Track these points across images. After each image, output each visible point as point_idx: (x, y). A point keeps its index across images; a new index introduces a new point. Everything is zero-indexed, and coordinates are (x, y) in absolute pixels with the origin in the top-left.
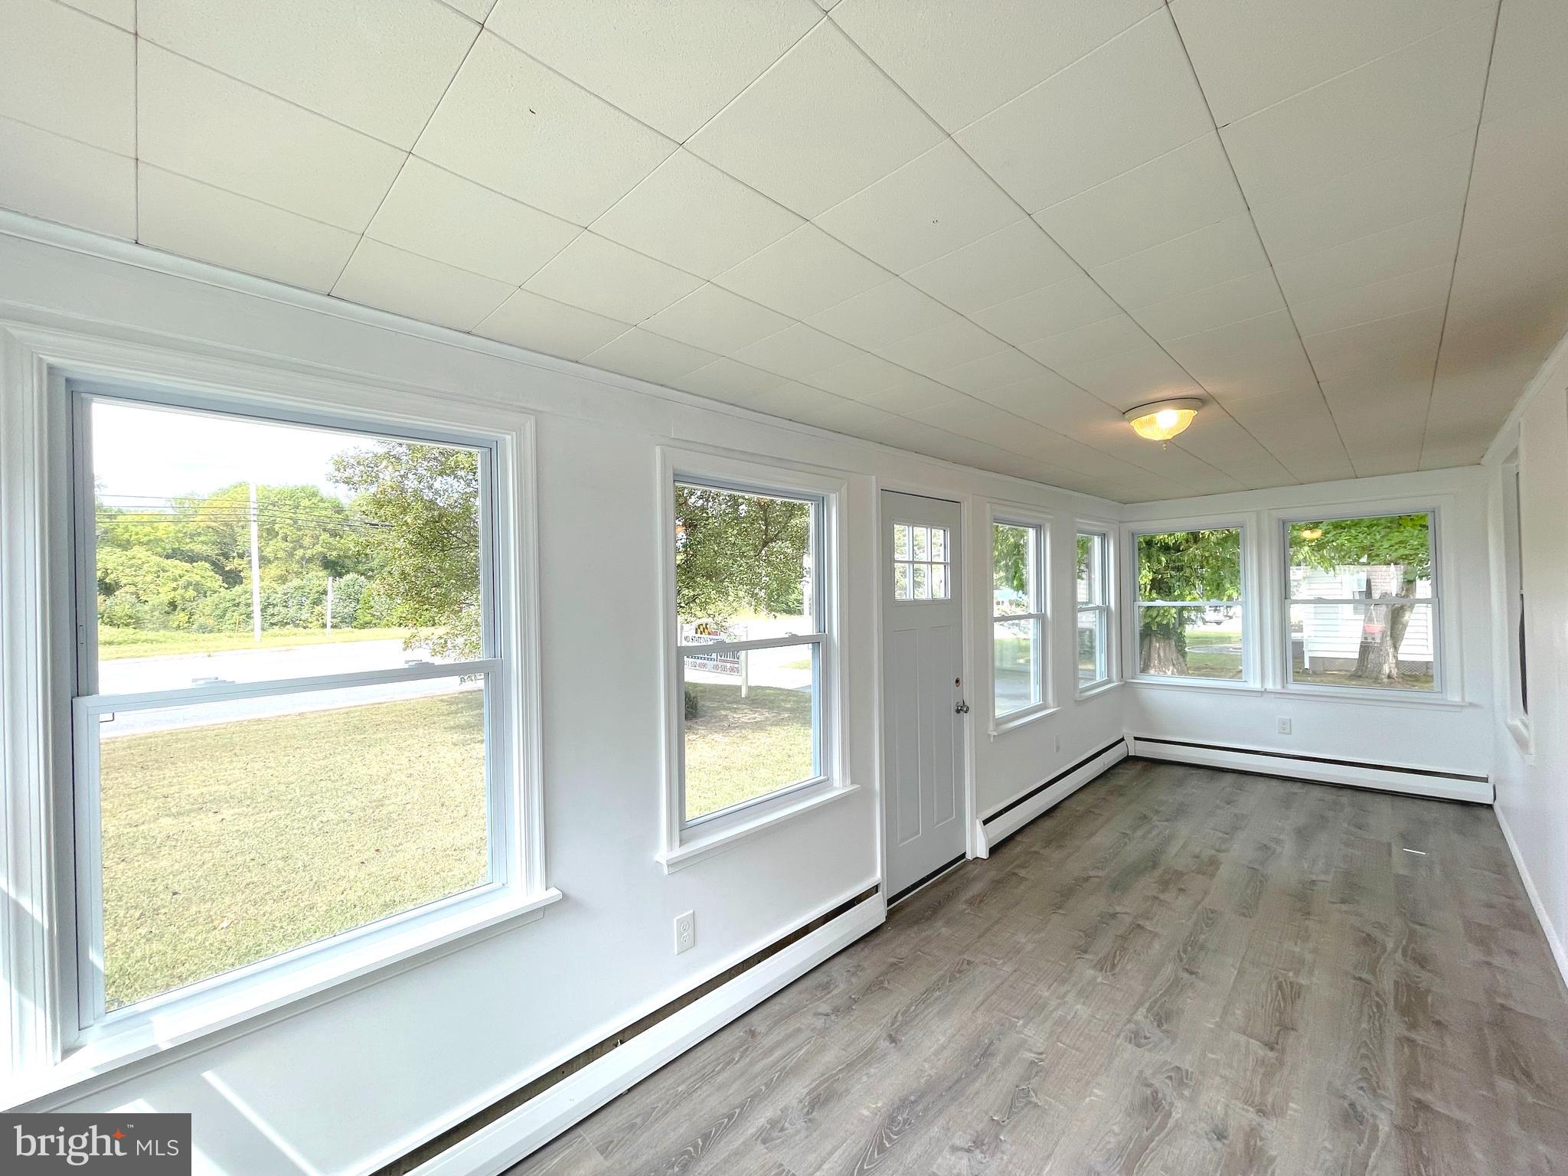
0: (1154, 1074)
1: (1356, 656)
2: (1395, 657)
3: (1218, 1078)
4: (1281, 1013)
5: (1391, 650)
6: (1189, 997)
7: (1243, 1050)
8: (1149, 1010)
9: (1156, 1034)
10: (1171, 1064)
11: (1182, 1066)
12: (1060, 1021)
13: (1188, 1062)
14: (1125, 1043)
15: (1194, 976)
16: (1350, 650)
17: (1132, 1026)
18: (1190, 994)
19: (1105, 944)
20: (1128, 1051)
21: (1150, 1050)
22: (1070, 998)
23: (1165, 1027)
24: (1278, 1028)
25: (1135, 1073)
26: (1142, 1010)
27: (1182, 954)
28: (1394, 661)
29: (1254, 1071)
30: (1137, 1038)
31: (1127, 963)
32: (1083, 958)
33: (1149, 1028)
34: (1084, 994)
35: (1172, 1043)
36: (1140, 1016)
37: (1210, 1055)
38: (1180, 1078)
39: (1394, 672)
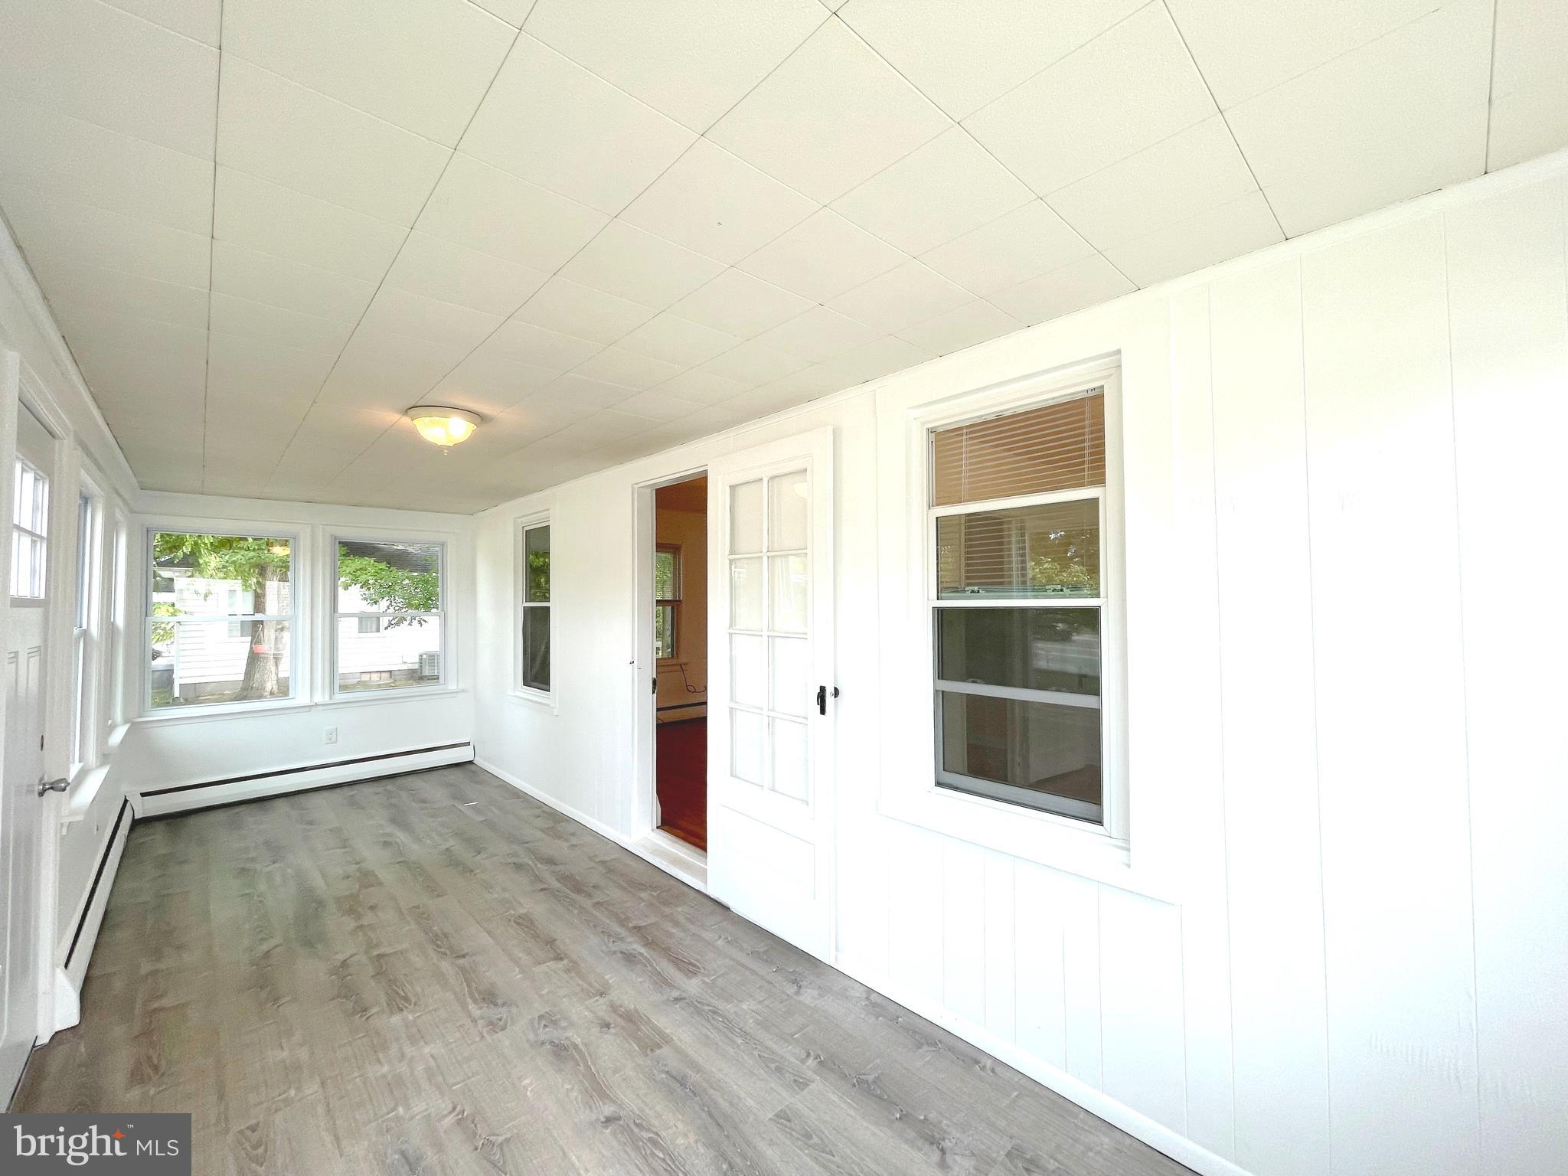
0: (537, 1035)
1: (242, 677)
2: (277, 674)
3: (564, 999)
4: (538, 937)
5: (273, 669)
6: (485, 972)
7: (552, 973)
8: (475, 1001)
9: (503, 1012)
10: (534, 1018)
11: (541, 1013)
12: (430, 1075)
13: (539, 1008)
14: (494, 1036)
15: (467, 957)
16: (236, 671)
17: (480, 1022)
18: (484, 969)
19: (373, 992)
20: (504, 1039)
21: (513, 1024)
22: (409, 1051)
23: (499, 1002)
24: (548, 946)
25: (527, 1045)
26: (471, 1007)
27: (439, 950)
28: (276, 678)
29: (571, 978)
30: (494, 1026)
31: (413, 988)
32: (371, 1015)
33: (493, 1013)
34: (417, 1037)
35: (517, 1007)
36: (476, 1012)
37: (543, 992)
38: (549, 1020)
39: (275, 689)
